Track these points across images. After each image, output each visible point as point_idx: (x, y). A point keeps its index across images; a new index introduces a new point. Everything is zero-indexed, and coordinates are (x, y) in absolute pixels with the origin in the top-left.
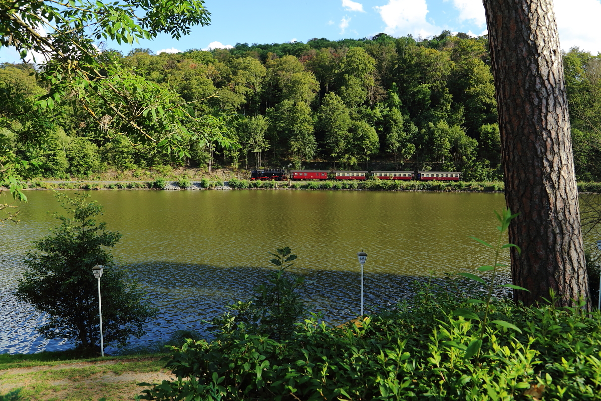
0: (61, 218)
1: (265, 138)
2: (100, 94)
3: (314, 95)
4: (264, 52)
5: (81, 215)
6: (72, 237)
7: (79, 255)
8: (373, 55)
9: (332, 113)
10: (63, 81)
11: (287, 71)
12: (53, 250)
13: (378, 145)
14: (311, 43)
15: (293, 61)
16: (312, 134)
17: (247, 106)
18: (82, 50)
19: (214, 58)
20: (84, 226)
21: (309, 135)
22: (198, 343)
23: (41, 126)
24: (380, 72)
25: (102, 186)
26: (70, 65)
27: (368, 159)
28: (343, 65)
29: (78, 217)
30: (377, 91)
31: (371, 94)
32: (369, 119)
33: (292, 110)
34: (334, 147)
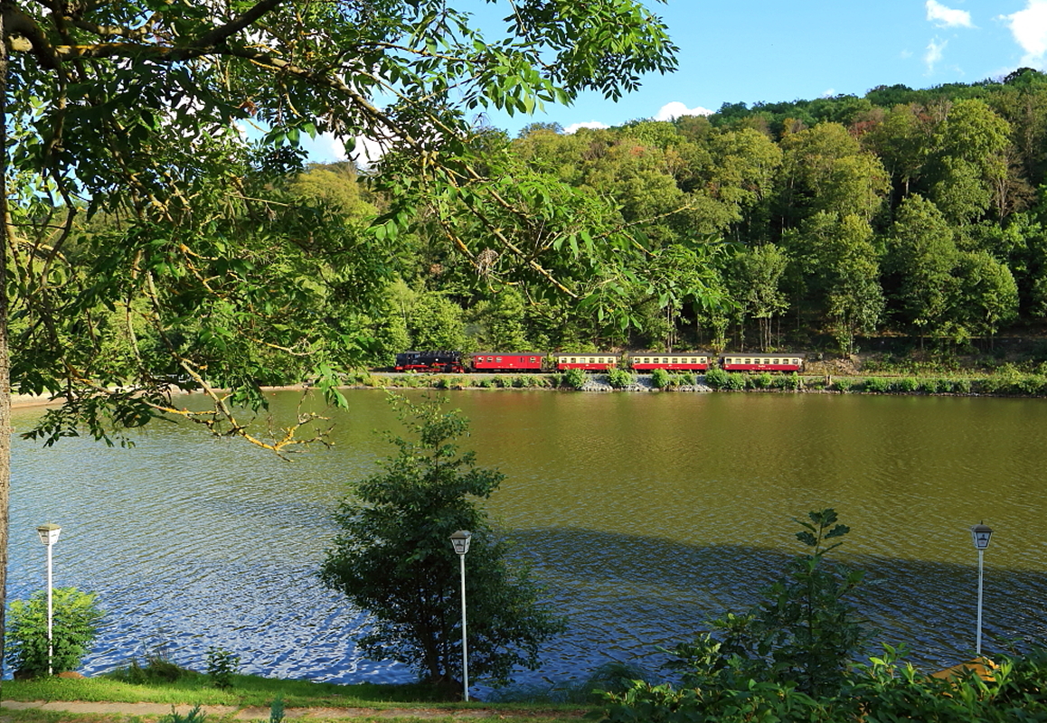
0: (398, 442)
1: (780, 290)
2: (476, 210)
3: (880, 200)
4: (777, 118)
5: (433, 436)
6: (416, 476)
7: (427, 511)
8: (1006, 116)
9: (919, 237)
10: (413, 188)
11: (826, 154)
12: (384, 501)
13: (1016, 303)
14: (874, 95)
15: (837, 132)
16: (875, 280)
17: (743, 226)
18: (445, 131)
19: (678, 134)
20: (437, 455)
21: (868, 282)
22: (656, 690)
23: (371, 273)
24: (1021, 149)
25: (469, 382)
26: (425, 160)
27: (993, 331)
28: (941, 138)
29: (427, 439)
30: (1015, 189)
31: (1001, 196)
32: (997, 247)
33: (836, 232)
34: (921, 305)
